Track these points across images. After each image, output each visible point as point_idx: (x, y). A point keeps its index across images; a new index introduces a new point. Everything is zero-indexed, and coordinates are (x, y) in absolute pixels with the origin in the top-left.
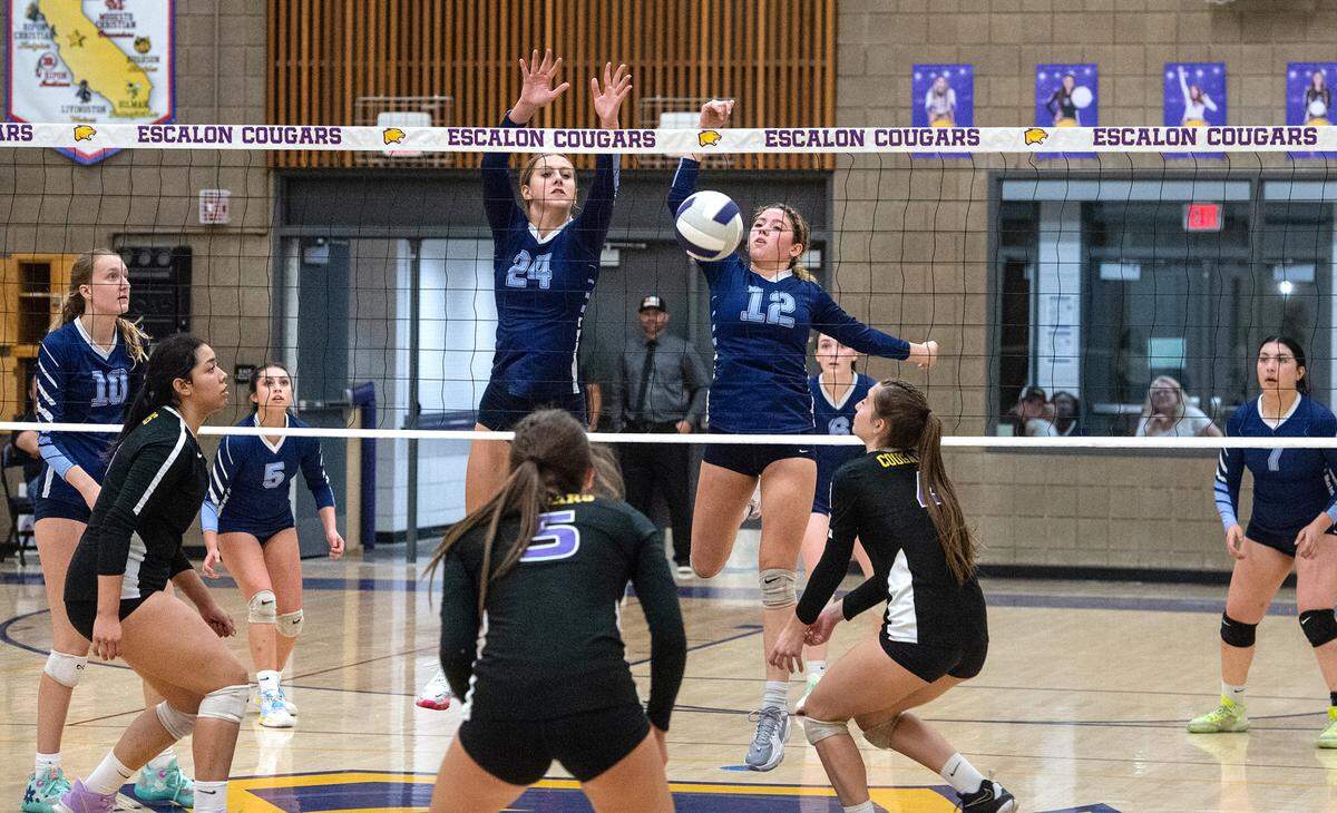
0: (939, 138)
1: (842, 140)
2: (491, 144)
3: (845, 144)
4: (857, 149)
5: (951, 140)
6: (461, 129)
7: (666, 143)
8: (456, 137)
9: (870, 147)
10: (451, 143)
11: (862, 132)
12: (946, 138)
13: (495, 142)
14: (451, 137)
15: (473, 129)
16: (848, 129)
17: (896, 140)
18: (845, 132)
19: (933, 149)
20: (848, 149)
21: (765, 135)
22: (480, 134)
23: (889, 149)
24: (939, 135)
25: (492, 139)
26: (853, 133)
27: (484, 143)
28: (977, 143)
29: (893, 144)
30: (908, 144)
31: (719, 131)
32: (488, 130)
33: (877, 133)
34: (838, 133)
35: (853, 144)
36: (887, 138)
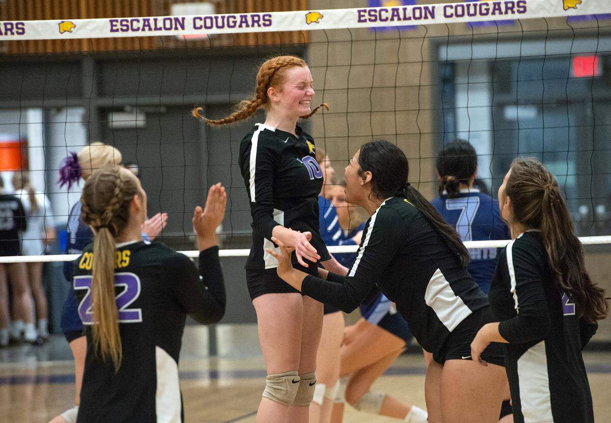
0: (494, 9)
1: (417, 15)
2: (143, 30)
3: (420, 18)
4: (430, 21)
5: (503, 10)
6: (120, 19)
7: (280, 23)
8: (116, 26)
9: (440, 19)
10: (112, 30)
11: (433, 8)
12: (500, 9)
13: (147, 28)
14: (112, 26)
15: (130, 19)
16: (422, 6)
17: (460, 12)
18: (420, 8)
19: (490, 18)
20: (423, 22)
21: (357, 14)
22: (135, 23)
23: (454, 20)
24: (494, 7)
25: (144, 25)
26: (426, 8)
27: (138, 29)
28: (524, 11)
29: (457, 16)
30: (469, 15)
31: (321, 11)
32: (141, 19)
33: (445, 8)
34: (414, 9)
35: (426, 17)
36: (453, 11)
